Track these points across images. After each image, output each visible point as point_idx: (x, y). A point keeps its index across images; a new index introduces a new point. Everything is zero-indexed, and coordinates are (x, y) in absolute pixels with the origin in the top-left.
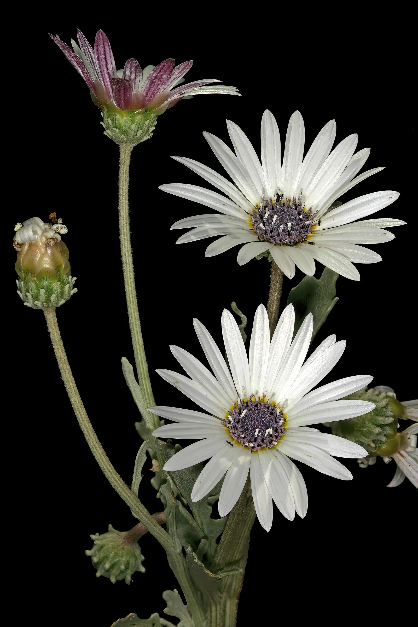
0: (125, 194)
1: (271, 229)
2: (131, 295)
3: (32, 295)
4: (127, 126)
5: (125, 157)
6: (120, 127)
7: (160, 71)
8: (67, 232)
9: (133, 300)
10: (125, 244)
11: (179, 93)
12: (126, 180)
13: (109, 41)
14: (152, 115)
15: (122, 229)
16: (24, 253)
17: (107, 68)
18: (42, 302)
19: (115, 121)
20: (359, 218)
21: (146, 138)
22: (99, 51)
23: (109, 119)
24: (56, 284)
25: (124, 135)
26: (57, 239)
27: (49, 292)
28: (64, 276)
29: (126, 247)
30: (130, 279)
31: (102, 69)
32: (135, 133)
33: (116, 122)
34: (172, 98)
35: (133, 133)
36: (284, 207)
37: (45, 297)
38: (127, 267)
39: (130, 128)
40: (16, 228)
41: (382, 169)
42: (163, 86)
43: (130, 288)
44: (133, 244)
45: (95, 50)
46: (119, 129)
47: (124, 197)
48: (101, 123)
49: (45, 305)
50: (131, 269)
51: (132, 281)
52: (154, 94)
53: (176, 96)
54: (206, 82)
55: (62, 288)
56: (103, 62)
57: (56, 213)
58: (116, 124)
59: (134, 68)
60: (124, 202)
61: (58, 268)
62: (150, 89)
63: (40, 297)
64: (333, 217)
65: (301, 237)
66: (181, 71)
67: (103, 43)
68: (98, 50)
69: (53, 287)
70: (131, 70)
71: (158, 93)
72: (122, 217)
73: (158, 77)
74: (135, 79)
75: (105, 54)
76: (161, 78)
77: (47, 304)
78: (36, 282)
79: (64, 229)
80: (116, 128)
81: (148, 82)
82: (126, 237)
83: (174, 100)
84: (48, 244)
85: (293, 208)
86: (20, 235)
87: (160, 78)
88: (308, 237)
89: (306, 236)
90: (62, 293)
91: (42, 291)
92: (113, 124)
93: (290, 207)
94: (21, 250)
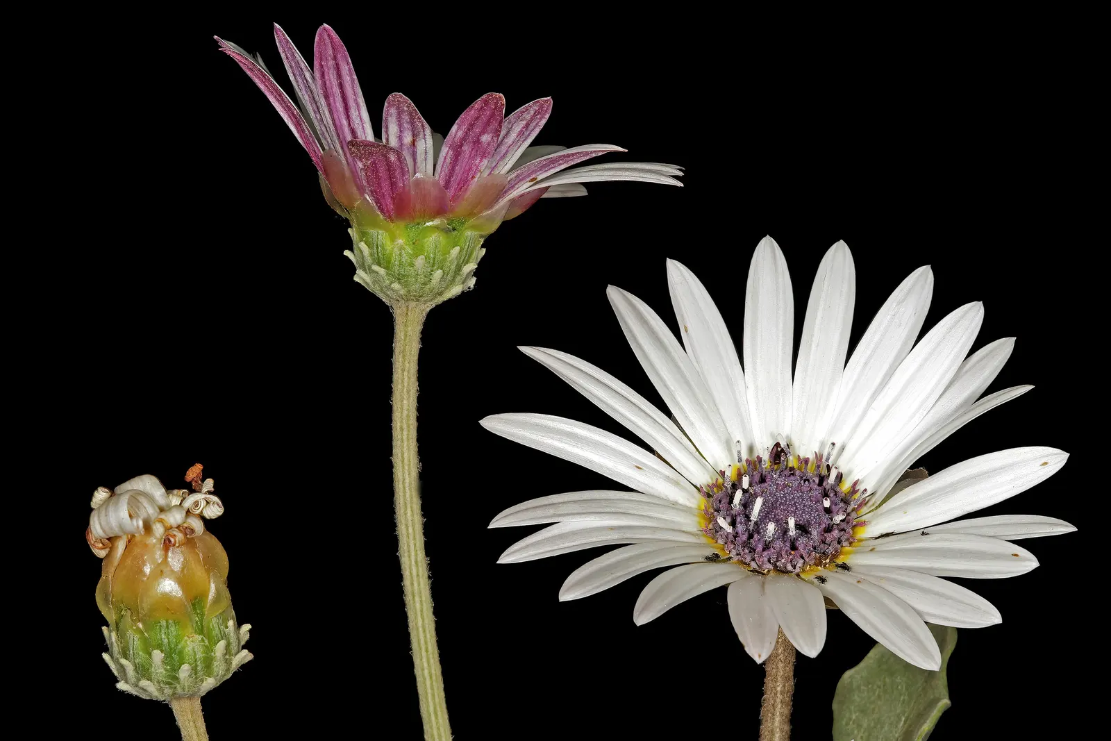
0: (408, 426)
1: (749, 532)
2: (426, 672)
3: (135, 665)
4: (403, 260)
5: (406, 336)
6: (389, 262)
7: (472, 126)
8: (220, 514)
9: (432, 684)
10: (408, 546)
11: (532, 180)
12: (408, 392)
13: (347, 53)
14: (468, 233)
15: (402, 511)
16: (116, 562)
17: (348, 117)
18: (158, 682)
19: (377, 248)
20: (964, 513)
21: (456, 291)
22: (326, 78)
23: (362, 243)
24: (191, 639)
25: (399, 283)
26: (193, 531)
27: (174, 658)
28: (214, 620)
29: (413, 554)
30: (424, 631)
31: (337, 122)
32: (425, 276)
33: (377, 252)
34: (514, 194)
35: (421, 279)
36: (792, 478)
37: (166, 670)
38: (414, 602)
39: (412, 265)
40: (94, 500)
41: (1026, 388)
42: (485, 162)
43: (424, 653)
44: (431, 548)
45: (317, 75)
46: (387, 268)
47: (405, 433)
48: (347, 253)
49: (168, 691)
50: (425, 608)
51: (428, 636)
52: (464, 182)
53: (524, 188)
54: (591, 152)
55: (209, 650)
56: (338, 104)
57: (202, 468)
58: (380, 254)
59: (406, 117)
60: (405, 445)
61: (196, 600)
62: (453, 169)
63: (153, 669)
64: (903, 507)
65: (824, 553)
66: (527, 125)
67: (335, 58)
68: (323, 75)
69: (184, 648)
70: (399, 121)
71: (476, 179)
72: (401, 482)
73: (470, 139)
74: (414, 144)
75: (341, 86)
76: (477, 142)
77: (171, 688)
78: (141, 632)
79: (212, 507)
80: (379, 264)
81: (448, 151)
82: (410, 530)
83: (521, 196)
84: (170, 541)
85: (814, 481)
86: (99, 516)
87: (474, 143)
88: (841, 553)
89: (836, 551)
90: (208, 662)
91: (158, 655)
92: (372, 255)
93: (804, 478)
94: (108, 556)
